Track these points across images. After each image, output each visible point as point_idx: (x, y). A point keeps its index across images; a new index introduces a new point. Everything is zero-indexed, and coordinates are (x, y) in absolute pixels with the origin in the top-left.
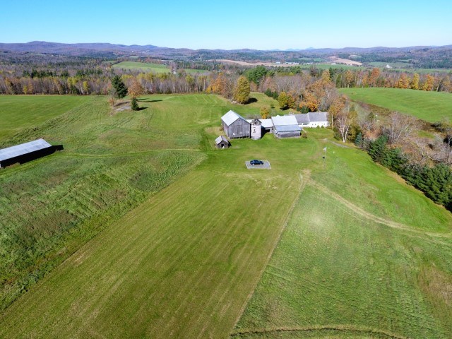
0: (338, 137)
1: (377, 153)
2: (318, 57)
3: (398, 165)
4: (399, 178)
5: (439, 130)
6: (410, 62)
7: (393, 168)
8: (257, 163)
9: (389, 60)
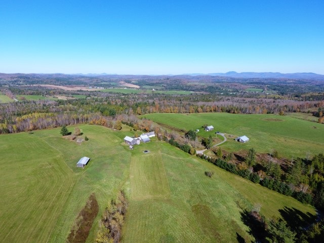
0: (159, 139)
1: (171, 142)
2: (113, 81)
3: (177, 145)
4: (178, 149)
5: (183, 132)
6: (163, 86)
7: (176, 146)
8: (146, 151)
9: (152, 85)
